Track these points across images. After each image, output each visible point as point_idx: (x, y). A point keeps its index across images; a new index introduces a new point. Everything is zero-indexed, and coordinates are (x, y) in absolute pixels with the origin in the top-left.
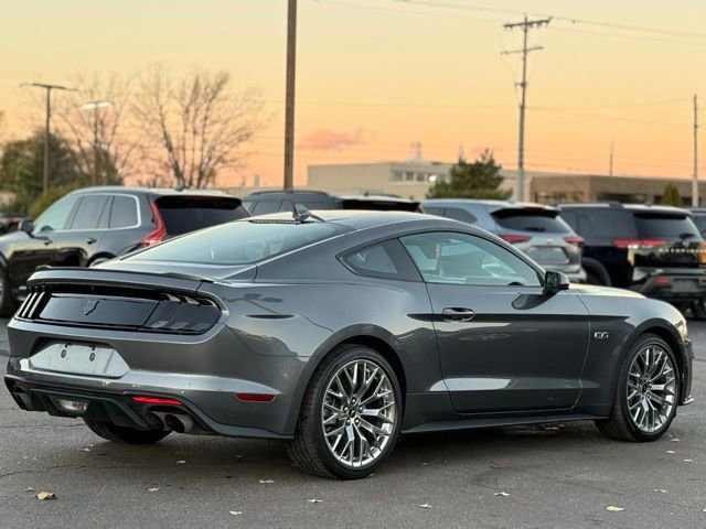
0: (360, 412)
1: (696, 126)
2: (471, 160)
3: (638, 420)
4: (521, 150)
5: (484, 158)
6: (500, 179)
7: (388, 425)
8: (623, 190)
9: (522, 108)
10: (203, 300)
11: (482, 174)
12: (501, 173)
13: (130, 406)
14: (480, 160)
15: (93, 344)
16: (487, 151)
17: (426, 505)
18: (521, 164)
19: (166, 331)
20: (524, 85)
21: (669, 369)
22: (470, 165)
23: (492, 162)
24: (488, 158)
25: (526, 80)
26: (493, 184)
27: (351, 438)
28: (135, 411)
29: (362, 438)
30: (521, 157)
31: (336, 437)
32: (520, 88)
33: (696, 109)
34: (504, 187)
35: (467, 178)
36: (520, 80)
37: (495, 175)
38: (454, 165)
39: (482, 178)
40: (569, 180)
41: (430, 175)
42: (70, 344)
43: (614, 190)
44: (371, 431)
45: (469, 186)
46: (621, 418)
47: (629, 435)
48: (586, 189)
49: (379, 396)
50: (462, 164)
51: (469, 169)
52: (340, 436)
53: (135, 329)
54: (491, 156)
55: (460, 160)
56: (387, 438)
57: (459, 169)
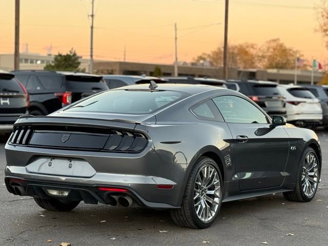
0: (206, 192)
1: (176, 38)
2: (64, 53)
3: (305, 191)
4: (92, 49)
5: (71, 52)
6: (79, 63)
7: (217, 199)
8: (135, 69)
9: (92, 27)
10: (136, 134)
11: (70, 60)
12: (79, 60)
13: (96, 193)
14: (69, 53)
15: (70, 159)
16: (72, 49)
17: (266, 243)
18: (92, 56)
19: (117, 151)
20: (92, 16)
21: (316, 165)
22: (64, 56)
23: (75, 55)
24: (73, 52)
25: (94, 14)
26: (76, 65)
27: (204, 206)
28: (99, 196)
29: (208, 206)
30: (92, 52)
31: (198, 207)
32: (91, 18)
33: (176, 30)
34: (81, 67)
35: (63, 63)
36: (91, 14)
37: (77, 61)
38: (56, 56)
39: (70, 63)
40: (108, 64)
41: (37, 60)
42: (54, 159)
43: (130, 69)
44: (211, 202)
45: (64, 66)
46: (299, 190)
47: (301, 199)
48: (117, 68)
49: (215, 183)
50: (60, 55)
51: (64, 58)
52: (200, 206)
53: (99, 150)
54: (75, 51)
55: (59, 53)
56: (217, 206)
57: (59, 58)
